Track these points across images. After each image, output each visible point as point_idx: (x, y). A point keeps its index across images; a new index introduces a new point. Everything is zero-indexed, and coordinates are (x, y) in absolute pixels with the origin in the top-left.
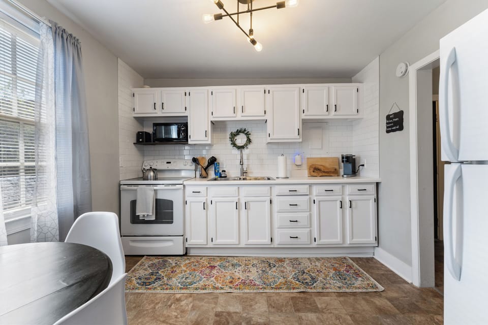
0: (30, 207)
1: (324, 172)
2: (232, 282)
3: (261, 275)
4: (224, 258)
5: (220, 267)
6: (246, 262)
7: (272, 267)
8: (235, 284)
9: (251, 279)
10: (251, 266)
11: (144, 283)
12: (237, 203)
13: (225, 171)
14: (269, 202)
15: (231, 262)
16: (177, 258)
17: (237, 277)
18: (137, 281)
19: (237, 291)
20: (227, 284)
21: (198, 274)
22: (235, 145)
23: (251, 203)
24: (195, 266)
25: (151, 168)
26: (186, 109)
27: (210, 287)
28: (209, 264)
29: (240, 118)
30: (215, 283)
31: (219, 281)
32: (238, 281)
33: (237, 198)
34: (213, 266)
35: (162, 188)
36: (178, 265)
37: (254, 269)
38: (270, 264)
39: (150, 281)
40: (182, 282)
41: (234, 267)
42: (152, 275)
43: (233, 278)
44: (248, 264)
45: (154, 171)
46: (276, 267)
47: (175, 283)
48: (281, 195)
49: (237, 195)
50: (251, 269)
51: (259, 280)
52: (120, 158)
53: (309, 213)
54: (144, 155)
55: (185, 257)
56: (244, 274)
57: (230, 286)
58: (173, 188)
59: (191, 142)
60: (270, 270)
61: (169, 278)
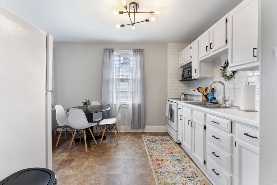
0: (127, 102)
2: (158, 160)
3: (173, 172)
4: (187, 156)
5: (173, 156)
6: (187, 165)
7: (189, 178)
8: (157, 162)
9: (165, 167)
10: (183, 168)
11: (149, 140)
12: (189, 120)
13: (215, 98)
14: (203, 127)
15: (182, 159)
16: (174, 143)
17: (165, 162)
18: (150, 139)
19: (151, 162)
20: (156, 159)
21: (162, 150)
22: (224, 75)
23: (196, 124)
24: (170, 148)
25: (184, 93)
26: (191, 57)
27: (151, 154)
28: (175, 152)
29: (212, 54)
30: (155, 155)
31: (158, 157)
32: (161, 163)
33: (190, 117)
34: (172, 153)
35: (172, 103)
36: (167, 144)
37: (179, 169)
38: (192, 177)
39: (151, 141)
40: (153, 147)
41: (176, 161)
42: (156, 140)
43: (162, 160)
44: (185, 166)
45: (185, 95)
46: (188, 180)
47: (151, 146)
48: (210, 124)
49: (191, 115)
50: (179, 168)
51: (165, 171)
52: (168, 88)
53: (230, 155)
54: (190, 87)
55: (176, 144)
56: (170, 165)
57: (154, 160)
58: (174, 104)
59: (193, 78)
60: (183, 177)
61: (155, 144)
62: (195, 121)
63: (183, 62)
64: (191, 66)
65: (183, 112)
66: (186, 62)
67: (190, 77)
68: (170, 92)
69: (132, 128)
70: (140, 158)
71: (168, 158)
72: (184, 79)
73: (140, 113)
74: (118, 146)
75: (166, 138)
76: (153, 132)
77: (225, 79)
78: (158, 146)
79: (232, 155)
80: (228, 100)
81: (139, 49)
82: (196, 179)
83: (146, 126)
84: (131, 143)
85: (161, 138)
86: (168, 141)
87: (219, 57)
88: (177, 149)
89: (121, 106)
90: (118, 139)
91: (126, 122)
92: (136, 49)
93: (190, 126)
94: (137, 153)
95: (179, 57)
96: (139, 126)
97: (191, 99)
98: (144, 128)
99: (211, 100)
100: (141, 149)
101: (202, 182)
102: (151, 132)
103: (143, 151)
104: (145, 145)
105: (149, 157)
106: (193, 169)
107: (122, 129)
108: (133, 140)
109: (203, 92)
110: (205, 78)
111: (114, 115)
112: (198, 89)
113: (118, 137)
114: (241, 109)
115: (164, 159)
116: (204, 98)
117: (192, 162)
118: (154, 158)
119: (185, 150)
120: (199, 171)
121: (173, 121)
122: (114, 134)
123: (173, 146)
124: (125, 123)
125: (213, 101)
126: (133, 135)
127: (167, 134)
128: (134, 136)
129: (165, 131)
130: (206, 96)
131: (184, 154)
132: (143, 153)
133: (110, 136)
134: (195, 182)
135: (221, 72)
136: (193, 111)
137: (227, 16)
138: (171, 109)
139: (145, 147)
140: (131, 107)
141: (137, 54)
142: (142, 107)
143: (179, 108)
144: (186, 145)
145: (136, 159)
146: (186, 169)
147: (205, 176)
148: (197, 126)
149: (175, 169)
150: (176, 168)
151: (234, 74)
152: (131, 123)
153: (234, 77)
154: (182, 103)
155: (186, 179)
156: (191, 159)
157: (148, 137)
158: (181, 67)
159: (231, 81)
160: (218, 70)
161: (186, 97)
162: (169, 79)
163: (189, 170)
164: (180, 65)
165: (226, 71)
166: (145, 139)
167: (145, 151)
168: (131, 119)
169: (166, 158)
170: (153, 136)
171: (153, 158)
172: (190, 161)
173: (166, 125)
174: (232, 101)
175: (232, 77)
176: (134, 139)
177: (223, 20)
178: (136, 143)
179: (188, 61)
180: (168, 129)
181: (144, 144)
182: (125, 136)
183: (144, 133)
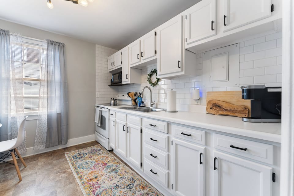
0: (38, 112)
1: (226, 110)
2: (91, 180)
3: (110, 187)
4: (121, 162)
5: (107, 167)
6: (123, 173)
7: (128, 187)
8: (90, 182)
9: (101, 186)
10: (120, 177)
11: (76, 156)
12: (124, 126)
13: (143, 102)
14: (139, 131)
15: (117, 167)
16: (105, 151)
17: (100, 179)
18: (76, 154)
19: (81, 187)
20: (88, 179)
21: (94, 164)
22: (150, 82)
23: (132, 129)
24: (102, 159)
25: (113, 98)
26: (121, 63)
27: (81, 174)
28: (109, 161)
29: (142, 62)
30: (86, 174)
31: (90, 175)
32: (94, 182)
33: (125, 123)
34: (106, 164)
35: (103, 109)
36: (98, 155)
37: (116, 181)
38: (131, 184)
39: (78, 156)
40: (81, 164)
41: (111, 172)
42: (84, 154)
43: (96, 178)
44: (122, 175)
45: (115, 100)
46: (128, 189)
47: (80, 163)
48: (146, 127)
49: (125, 120)
50: (116, 179)
51: (101, 190)
52: (97, 93)
53: (167, 154)
54: (118, 92)
55: (108, 152)
56: (106, 180)
57: (86, 181)
58: (105, 110)
59: (123, 83)
60: (122, 188)
61: (84, 159)
62: (130, 126)
63: (113, 67)
64: (122, 72)
65: (116, 118)
66: (116, 67)
67: (121, 83)
68: (99, 97)
69: (47, 147)
70: (64, 186)
71: (102, 172)
72: (114, 84)
73: (61, 125)
74: (21, 182)
75: (96, 148)
76: (79, 145)
77: (151, 86)
78: (88, 161)
79: (168, 153)
80: (154, 104)
81: (57, 42)
82: (135, 185)
83: (69, 139)
84: (46, 168)
85: (90, 149)
86: (99, 150)
87: (146, 66)
88: (110, 158)
89: (26, 120)
90: (21, 169)
91: (36, 140)
92: (53, 42)
93: (125, 132)
94: (59, 181)
95: (107, 61)
96: (59, 142)
97: (120, 103)
98: (66, 143)
99: (140, 104)
100: (64, 172)
101: (140, 185)
102: (76, 146)
103: (68, 175)
104: (71, 165)
105: (78, 180)
106: (130, 175)
107: (30, 152)
108: (50, 164)
109: (133, 97)
110: (134, 84)
111: (11, 135)
112: (128, 94)
113: (20, 166)
114: (167, 110)
115: (98, 175)
116: (133, 102)
117: (127, 167)
118: (86, 178)
119: (118, 155)
120: (135, 174)
121: (104, 129)
122: (11, 163)
123: (105, 155)
124: (35, 143)
125: (141, 105)
126: (49, 156)
127: (96, 143)
128: (51, 158)
129: (94, 140)
130: (135, 100)
131: (118, 160)
132: (67, 178)
133: (3, 169)
134: (135, 189)
135: (148, 79)
136: (128, 116)
137: (156, 29)
138: (102, 116)
139: (70, 168)
140: (45, 118)
141: (55, 49)
142: (63, 116)
143: (111, 114)
144: (120, 151)
145: (58, 190)
146: (123, 177)
147: (141, 177)
148: (132, 131)
149: (113, 182)
150: (114, 180)
151: (158, 82)
152: (45, 140)
153: (158, 84)
154: (113, 109)
155: (126, 190)
156: (126, 164)
157: (72, 153)
158: (110, 72)
159: (156, 87)
160: (145, 77)
161: (116, 102)
162: (97, 83)
163: (127, 177)
164: (109, 69)
165: (151, 79)
166: (69, 157)
167: (71, 174)
168: (46, 134)
169: (100, 173)
170: (80, 150)
171: (84, 180)
172: (125, 166)
173: (95, 133)
174: (157, 104)
175: (156, 84)
176: (52, 160)
177: (153, 32)
178: (56, 165)
179: (119, 66)
180: (97, 136)
181: (68, 164)
182: (34, 162)
183: (66, 149)
